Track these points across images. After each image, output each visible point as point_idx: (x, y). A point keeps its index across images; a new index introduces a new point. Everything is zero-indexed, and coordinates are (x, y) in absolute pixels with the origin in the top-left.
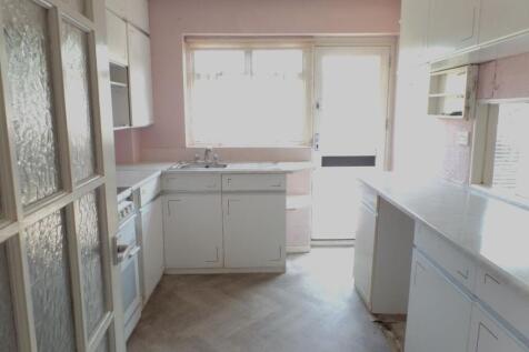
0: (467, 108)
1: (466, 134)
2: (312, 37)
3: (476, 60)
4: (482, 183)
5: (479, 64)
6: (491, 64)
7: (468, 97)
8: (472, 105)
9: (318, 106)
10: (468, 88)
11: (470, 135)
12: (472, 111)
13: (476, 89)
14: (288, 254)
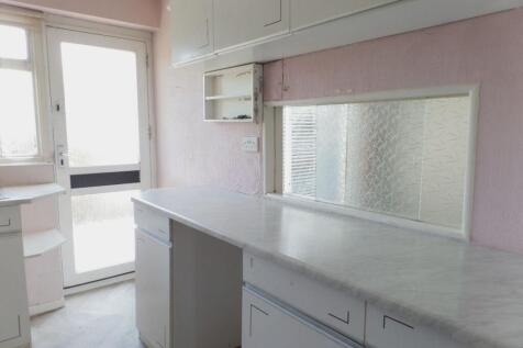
0: (256, 111)
1: (255, 140)
2: (41, 12)
3: (260, 59)
4: (275, 192)
5: (263, 64)
6: (278, 63)
7: (256, 99)
8: (260, 107)
9: (58, 108)
10: (255, 88)
11: (259, 140)
12: (260, 114)
13: (263, 90)
14: (33, 318)
